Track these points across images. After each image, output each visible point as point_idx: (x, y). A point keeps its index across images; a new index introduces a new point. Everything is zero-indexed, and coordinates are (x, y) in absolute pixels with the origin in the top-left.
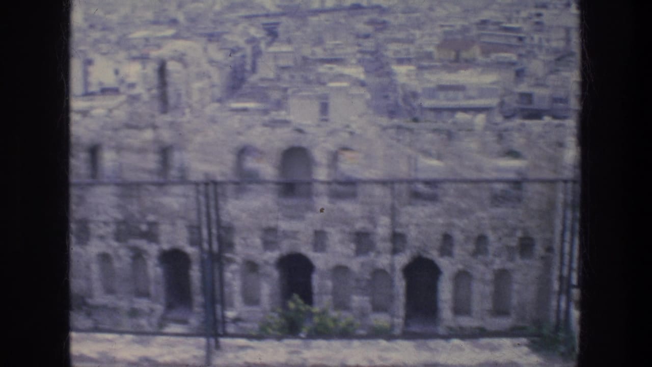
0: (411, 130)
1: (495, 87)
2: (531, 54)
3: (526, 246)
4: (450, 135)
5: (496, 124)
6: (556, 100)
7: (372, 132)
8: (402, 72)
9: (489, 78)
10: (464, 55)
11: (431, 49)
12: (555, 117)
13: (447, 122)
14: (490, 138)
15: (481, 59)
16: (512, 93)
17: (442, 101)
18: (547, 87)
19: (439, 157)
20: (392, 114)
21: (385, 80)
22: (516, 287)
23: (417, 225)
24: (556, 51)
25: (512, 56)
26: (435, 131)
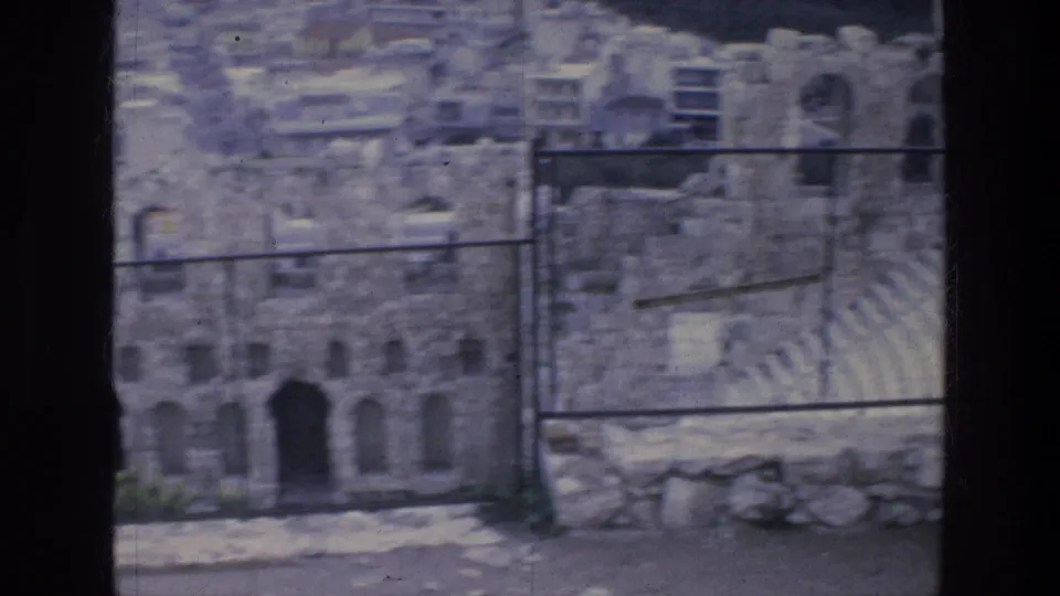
0: (258, 172)
1: (397, 94)
2: (454, 40)
3: (471, 355)
4: (324, 178)
5: (400, 155)
6: (500, 111)
7: (195, 179)
8: (242, 79)
9: (388, 81)
10: (345, 45)
11: (287, 38)
12: (499, 139)
13: (317, 157)
14: (392, 178)
15: (373, 50)
16: (423, 103)
17: (308, 123)
18: (484, 90)
19: (309, 214)
20: (228, 147)
21: (213, 93)
22: (458, 422)
23: (288, 329)
24: (499, 32)
25: (424, 44)
26: (300, 171)
